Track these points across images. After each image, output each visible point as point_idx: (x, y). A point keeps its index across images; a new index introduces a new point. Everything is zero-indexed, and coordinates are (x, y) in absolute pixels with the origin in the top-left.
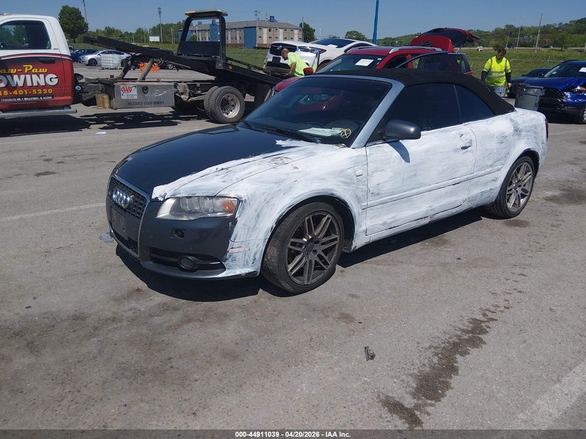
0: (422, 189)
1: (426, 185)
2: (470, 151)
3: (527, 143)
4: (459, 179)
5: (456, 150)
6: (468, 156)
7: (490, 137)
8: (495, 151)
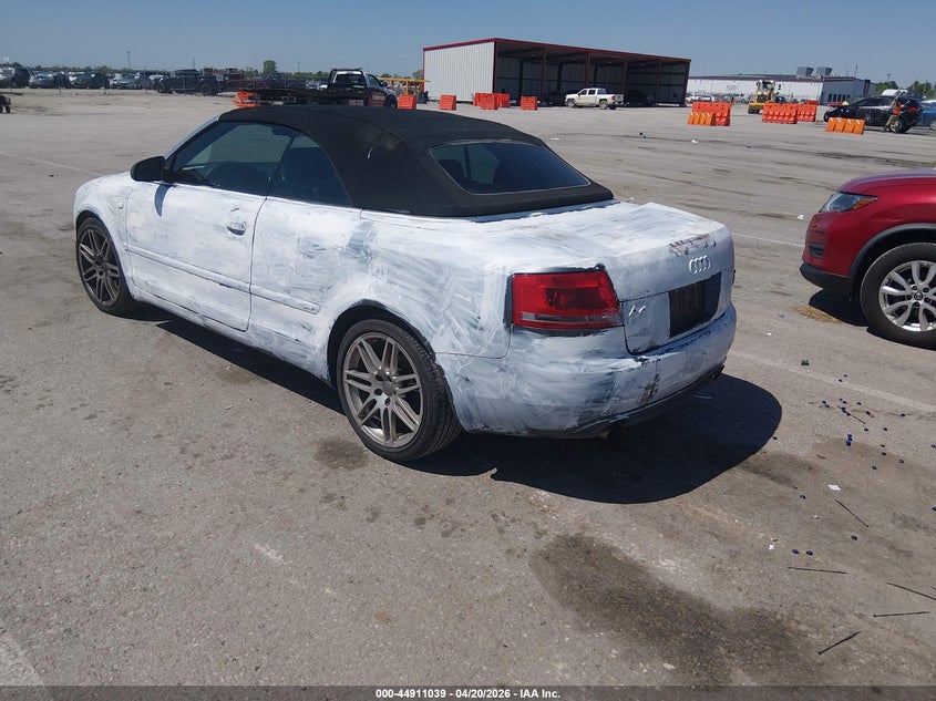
0: (175, 262)
1: (180, 259)
2: (240, 240)
3: (378, 289)
4: (224, 277)
5: (218, 228)
6: (237, 246)
7: (285, 235)
8: (293, 265)
